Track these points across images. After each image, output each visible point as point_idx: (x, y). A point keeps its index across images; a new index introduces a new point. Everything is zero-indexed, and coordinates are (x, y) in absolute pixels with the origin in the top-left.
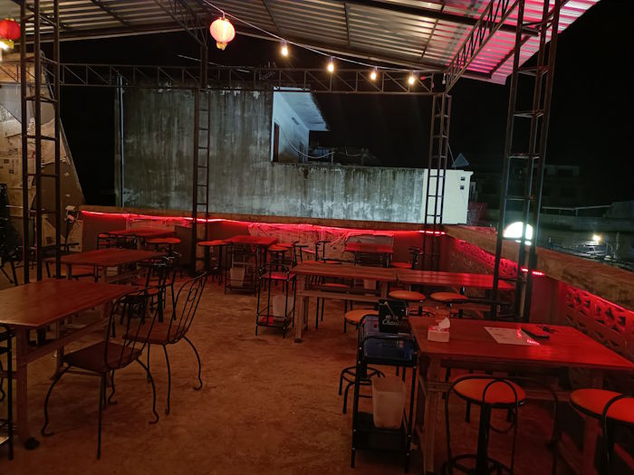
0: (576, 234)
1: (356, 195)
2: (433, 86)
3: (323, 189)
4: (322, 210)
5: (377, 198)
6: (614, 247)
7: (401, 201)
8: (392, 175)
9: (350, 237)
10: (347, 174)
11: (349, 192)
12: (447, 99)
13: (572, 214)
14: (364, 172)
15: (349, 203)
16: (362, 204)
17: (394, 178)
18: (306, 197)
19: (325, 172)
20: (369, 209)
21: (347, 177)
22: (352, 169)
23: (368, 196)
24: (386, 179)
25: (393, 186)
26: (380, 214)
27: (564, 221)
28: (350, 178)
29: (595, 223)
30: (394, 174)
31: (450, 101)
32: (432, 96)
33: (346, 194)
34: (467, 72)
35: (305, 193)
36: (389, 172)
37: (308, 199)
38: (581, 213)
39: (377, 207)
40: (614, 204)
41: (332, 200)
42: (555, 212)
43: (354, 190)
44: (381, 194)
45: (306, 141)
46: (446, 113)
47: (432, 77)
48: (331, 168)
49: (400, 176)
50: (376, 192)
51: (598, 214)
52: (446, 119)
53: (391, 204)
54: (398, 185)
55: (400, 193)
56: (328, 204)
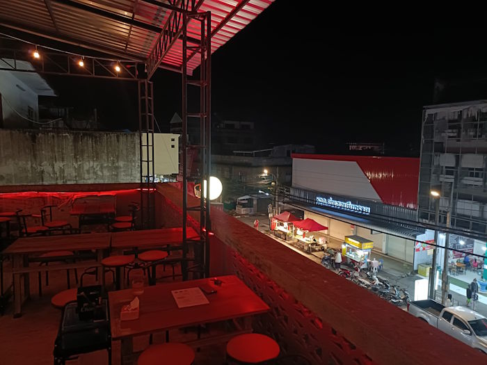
0: (255, 169)
1: (86, 155)
2: (137, 73)
3: (53, 151)
4: (54, 171)
5: (105, 157)
6: (276, 176)
7: (125, 158)
8: (116, 139)
9: (76, 199)
10: (75, 138)
11: (78, 154)
12: (149, 84)
13: (251, 155)
14: (91, 136)
15: (79, 163)
16: (91, 163)
17: (118, 141)
18: (35, 158)
19: (53, 136)
20: (99, 167)
21: (75, 141)
22: (79, 134)
23: (96, 156)
24: (111, 142)
25: (118, 147)
26: (108, 170)
27: (247, 161)
28: (78, 142)
29: (265, 161)
30: (118, 137)
31: (152, 86)
32: (137, 82)
33: (75, 155)
34: (162, 64)
35: (35, 156)
36: (113, 136)
37: (38, 160)
38: (257, 155)
39: (106, 165)
40: (275, 147)
41: (63, 161)
42: (241, 155)
43: (83, 152)
44: (108, 154)
45: (35, 105)
46: (149, 95)
47: (136, 66)
48: (58, 133)
49: (123, 139)
50: (104, 152)
51: (266, 155)
52: (149, 100)
53: (118, 162)
54: (122, 146)
55: (125, 152)
56: (58, 165)
